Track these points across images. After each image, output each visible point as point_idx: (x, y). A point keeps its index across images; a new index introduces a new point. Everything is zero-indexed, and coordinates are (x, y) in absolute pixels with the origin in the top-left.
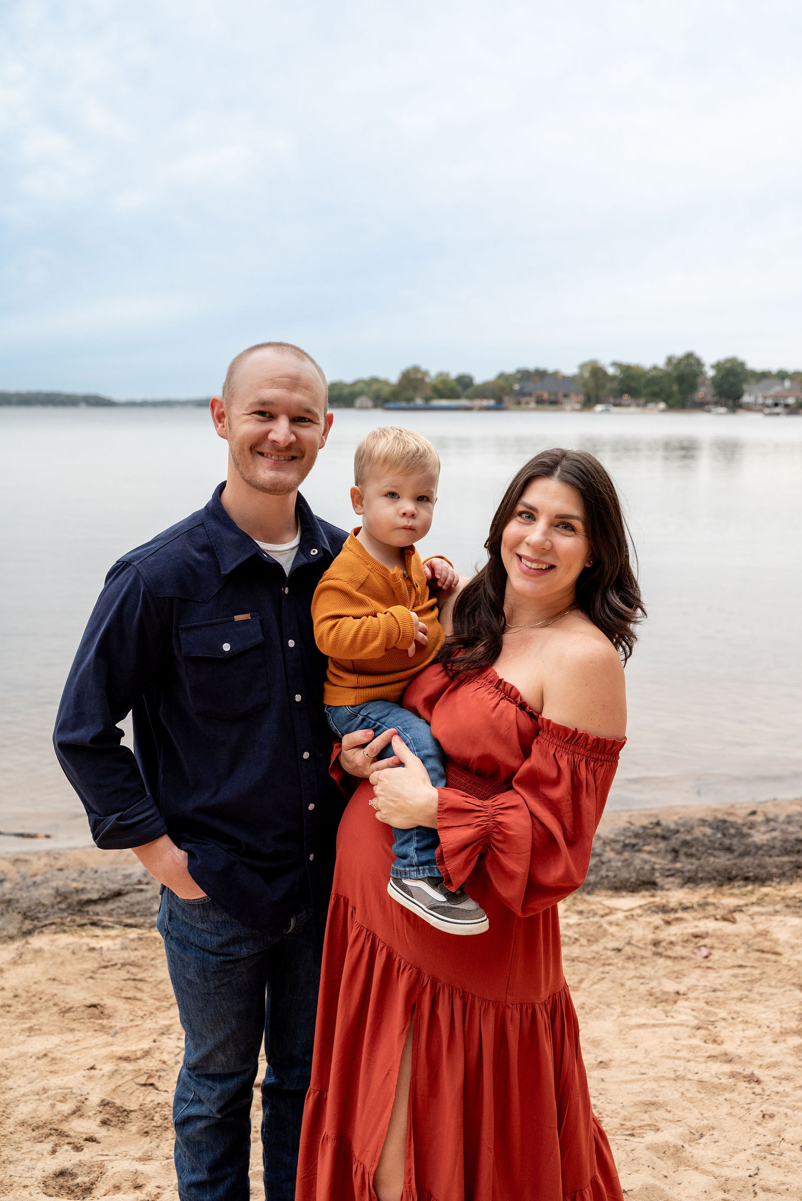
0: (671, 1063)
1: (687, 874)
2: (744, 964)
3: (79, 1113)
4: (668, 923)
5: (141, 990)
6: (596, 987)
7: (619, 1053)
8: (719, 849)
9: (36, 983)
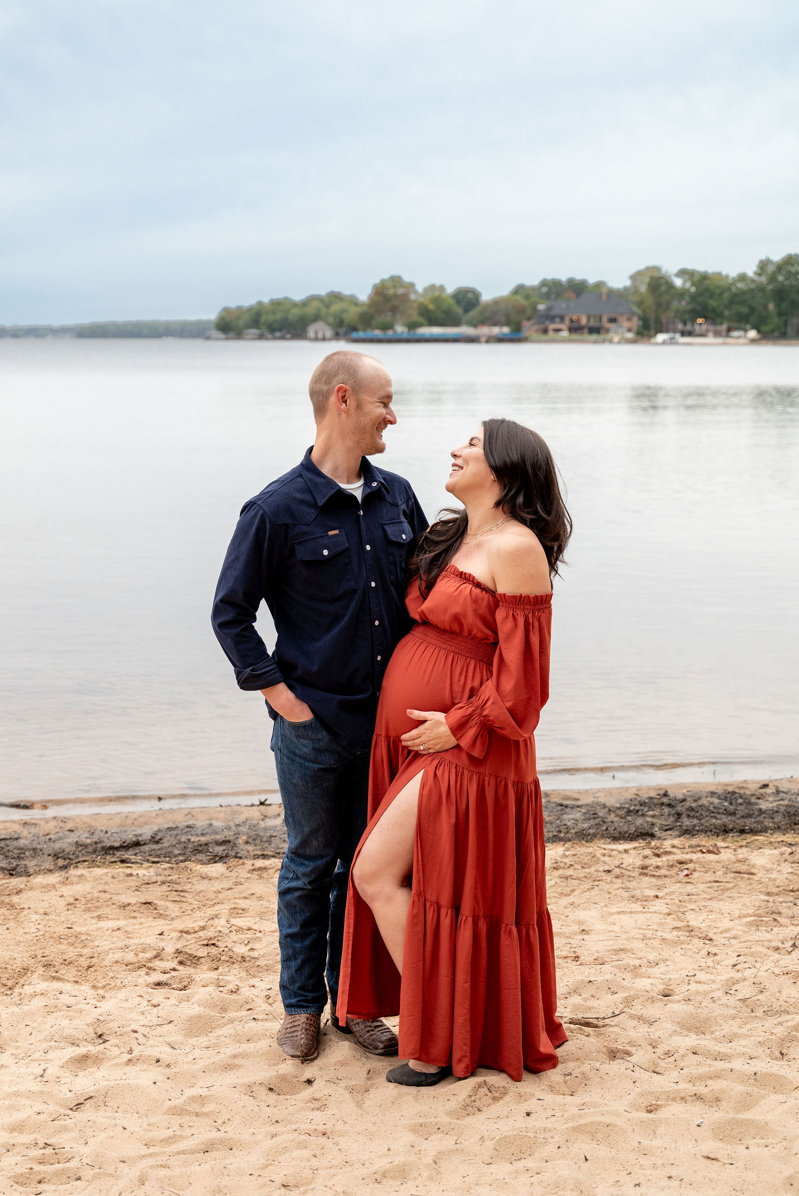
0: (642, 931)
1: (684, 828)
2: (720, 880)
3: (159, 958)
4: (658, 856)
5: (183, 897)
6: (585, 894)
7: (599, 926)
8: (723, 813)
9: (89, 893)
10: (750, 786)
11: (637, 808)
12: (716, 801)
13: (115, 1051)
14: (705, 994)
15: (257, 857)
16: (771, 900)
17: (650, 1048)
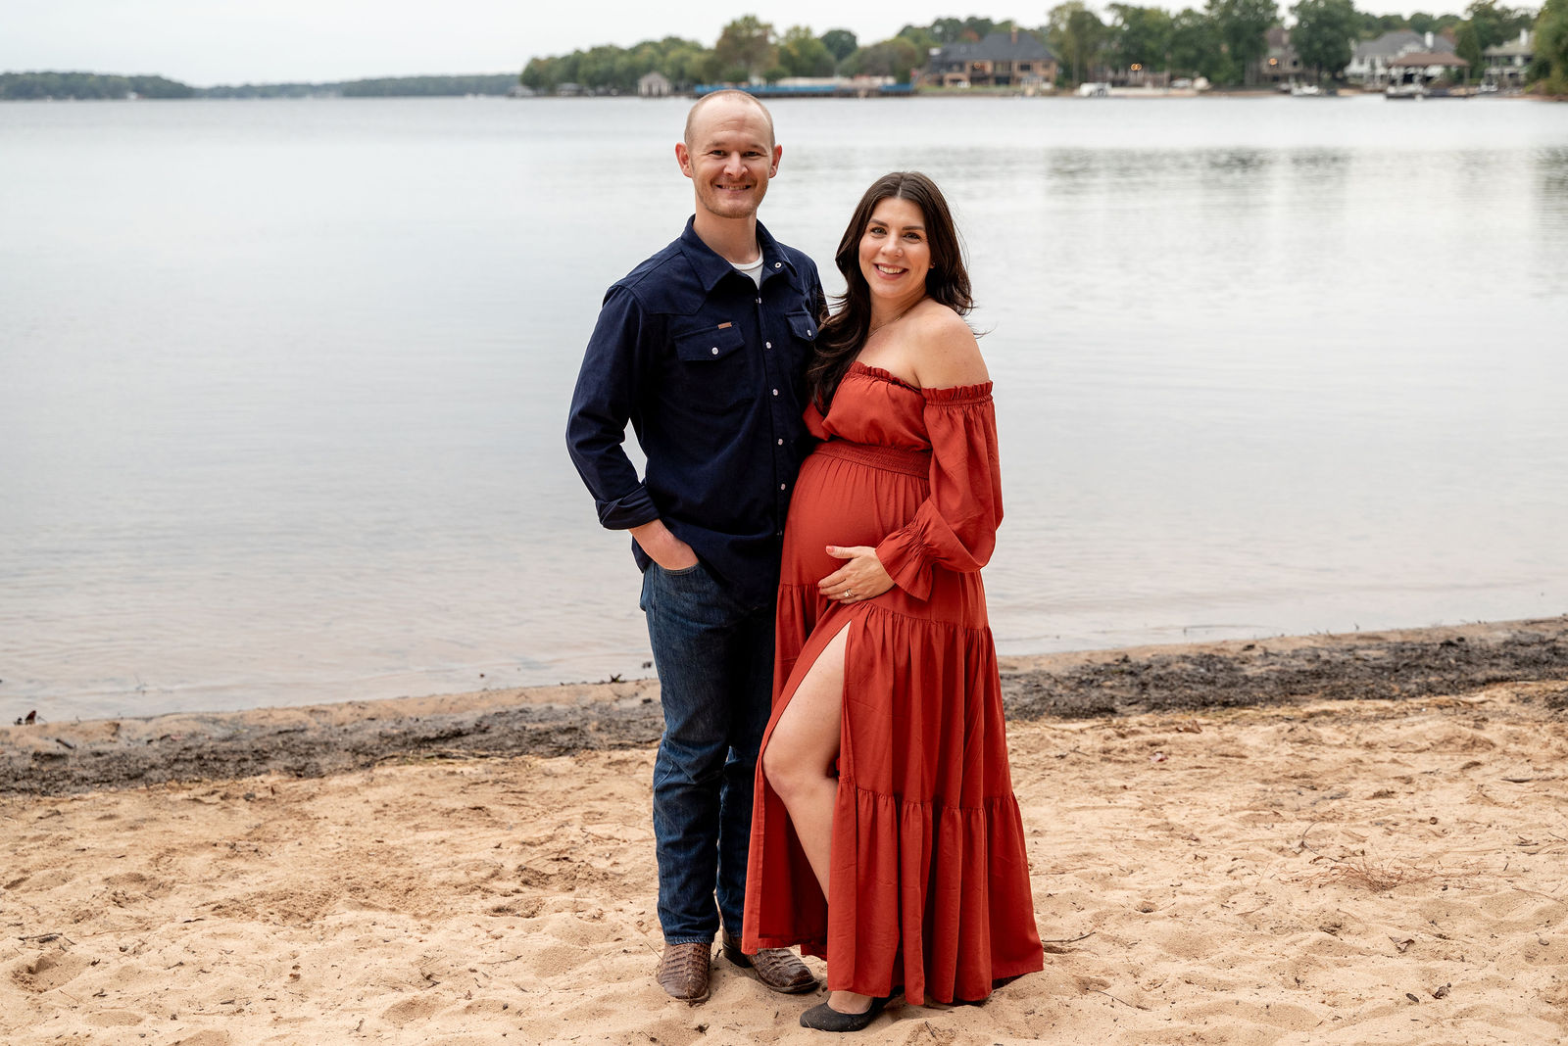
0: (1109, 831)
1: (1153, 701)
2: (1203, 766)
3: (497, 877)
4: (1123, 736)
5: (523, 799)
7: (1055, 826)
8: (1199, 682)
9: (401, 797)
10: (1231, 648)
11: (1091, 678)
12: (1189, 667)
13: (450, 997)
14: (1196, 908)
15: (612, 747)
16: (1270, 789)
17: (1130, 977)
